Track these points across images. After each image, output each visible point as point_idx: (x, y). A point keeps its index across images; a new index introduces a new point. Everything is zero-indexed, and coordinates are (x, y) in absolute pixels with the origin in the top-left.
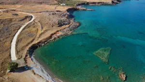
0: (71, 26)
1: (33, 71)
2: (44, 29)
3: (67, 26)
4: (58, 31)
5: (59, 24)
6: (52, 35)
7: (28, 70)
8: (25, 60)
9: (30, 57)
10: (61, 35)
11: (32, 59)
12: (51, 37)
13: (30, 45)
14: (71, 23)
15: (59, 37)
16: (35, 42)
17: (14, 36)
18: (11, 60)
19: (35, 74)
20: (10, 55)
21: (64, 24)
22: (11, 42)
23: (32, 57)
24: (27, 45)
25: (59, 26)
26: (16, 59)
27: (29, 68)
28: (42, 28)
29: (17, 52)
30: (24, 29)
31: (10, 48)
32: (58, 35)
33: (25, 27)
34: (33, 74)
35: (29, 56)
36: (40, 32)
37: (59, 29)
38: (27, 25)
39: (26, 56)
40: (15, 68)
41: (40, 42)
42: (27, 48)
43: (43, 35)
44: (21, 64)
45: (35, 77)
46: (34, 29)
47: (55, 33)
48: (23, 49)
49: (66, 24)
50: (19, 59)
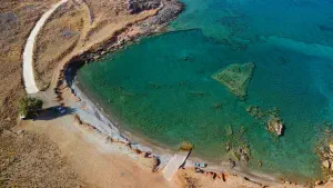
0: (161, 12)
1: (78, 118)
2: (97, 20)
3: (152, 12)
4: (130, 25)
5: (131, 7)
6: (117, 33)
7: (64, 114)
8: (57, 91)
9: (69, 86)
10: (139, 35)
11: (73, 91)
12: (114, 39)
13: (67, 59)
14: (162, 5)
15: (132, 39)
16: (79, 51)
17: (28, 36)
18: (26, 94)
19: (81, 123)
20: (22, 82)
21: (144, 8)
22: (23, 50)
23: (73, 87)
24: (60, 59)
25: (132, 13)
26: (37, 90)
27: (68, 111)
28: (93, 17)
29: (39, 75)
30: (50, 19)
31: (22, 65)
32: (131, 33)
33: (52, 15)
34: (77, 124)
35: (65, 83)
36: (88, 27)
37: (133, 21)
38: (56, 11)
39: (60, 83)
40: (36, 110)
41: (88, 52)
42: (61, 66)
43: (95, 35)
44: (50, 100)
45: (83, 130)
46: (73, 21)
47: (123, 30)
48: (51, 66)
49: (150, 8)
50: (43, 90)
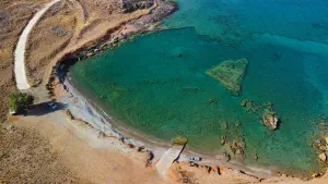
0: (155, 12)
1: (69, 113)
2: (91, 19)
3: (146, 11)
4: (124, 23)
5: (125, 6)
6: (110, 31)
7: (57, 109)
8: (50, 88)
9: (61, 82)
10: (132, 33)
11: (65, 87)
12: (107, 37)
13: (60, 56)
14: (155, 5)
15: (125, 37)
16: (71, 48)
17: (20, 34)
18: (17, 90)
19: (73, 118)
20: (14, 78)
21: (138, 7)
22: (15, 48)
23: (66, 83)
24: (52, 56)
25: (125, 12)
26: (28, 86)
27: (60, 107)
28: (86, 16)
29: (31, 72)
30: (42, 18)
31: (13, 63)
32: (124, 32)
33: (45, 13)
34: (68, 119)
35: (57, 80)
36: (81, 25)
37: (126, 19)
38: (49, 10)
39: (52, 79)
40: (26, 106)
41: (82, 49)
42: (54, 62)
43: (89, 32)
44: (41, 96)
45: (75, 125)
46: (66, 19)
47: (116, 29)
48: (43, 62)
49: (144, 7)
50: (35, 86)
